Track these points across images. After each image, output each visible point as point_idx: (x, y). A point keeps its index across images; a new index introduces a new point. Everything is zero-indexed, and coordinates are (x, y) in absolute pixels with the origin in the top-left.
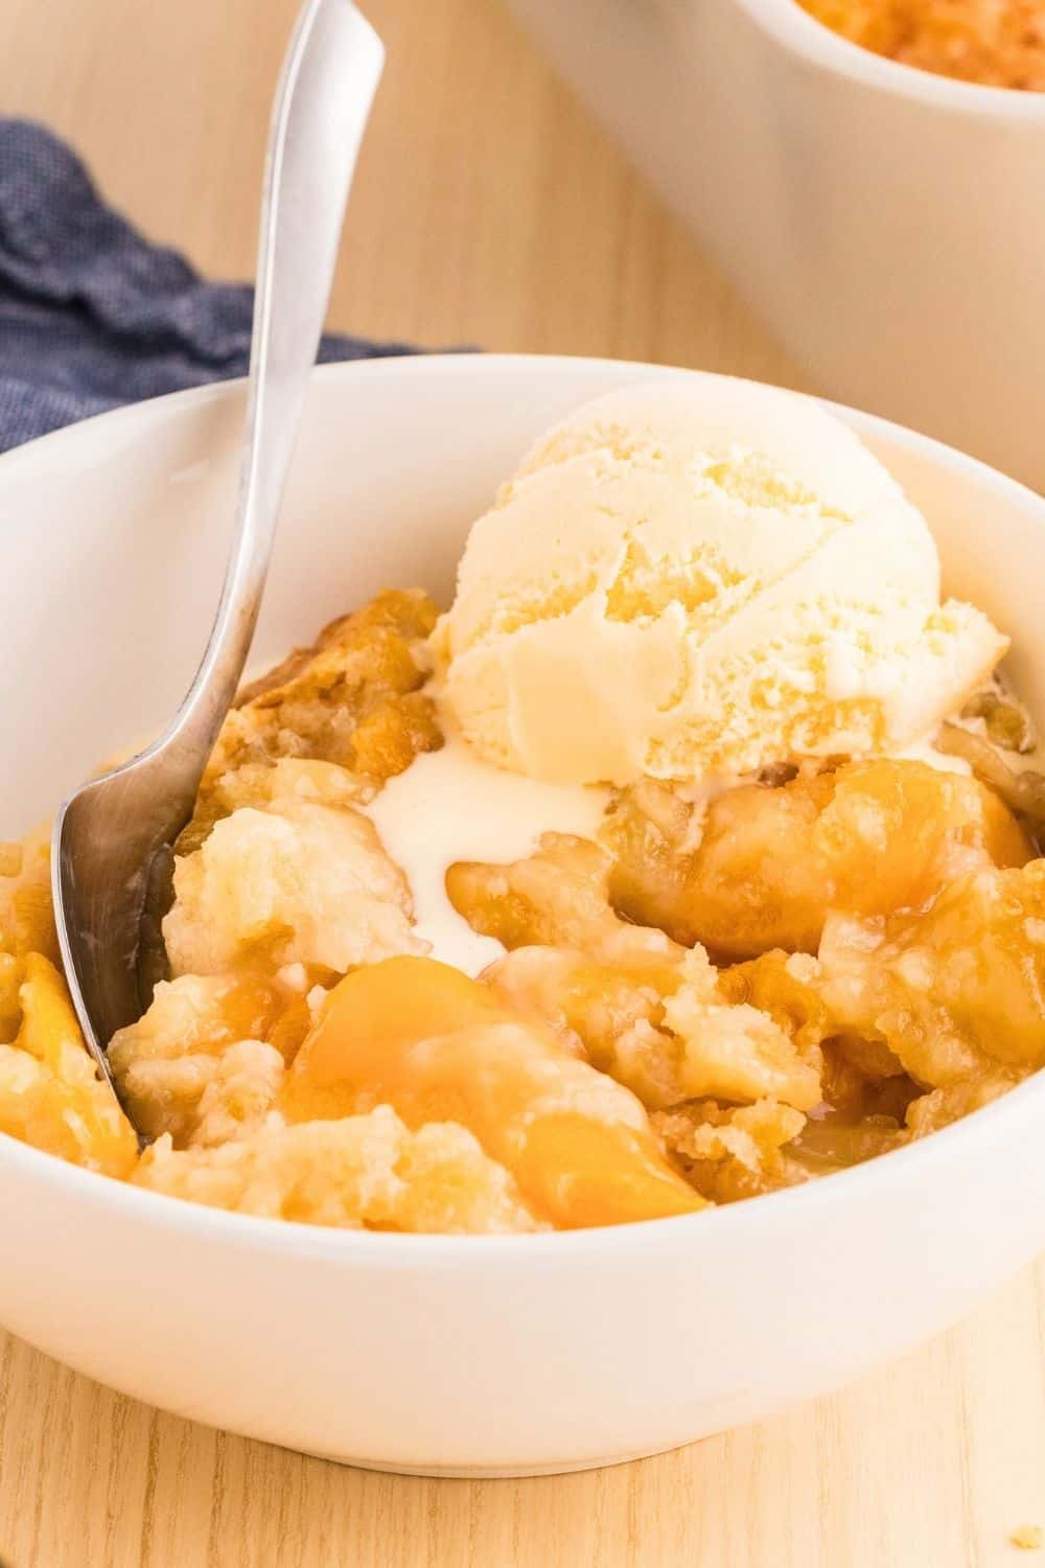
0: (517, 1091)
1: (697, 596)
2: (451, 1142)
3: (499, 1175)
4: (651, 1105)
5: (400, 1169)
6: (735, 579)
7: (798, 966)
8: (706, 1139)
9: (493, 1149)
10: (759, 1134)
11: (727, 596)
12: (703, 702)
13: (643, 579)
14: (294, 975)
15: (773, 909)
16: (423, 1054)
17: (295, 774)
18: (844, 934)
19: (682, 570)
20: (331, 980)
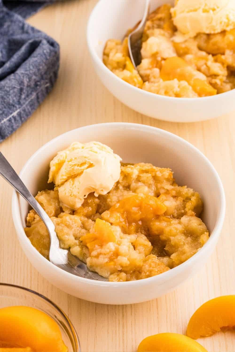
0: (191, 76)
1: (214, 10)
2: (184, 83)
3: (190, 88)
4: (207, 76)
5: (179, 87)
6: (218, 8)
7: (223, 57)
8: (214, 81)
9: (189, 84)
10: (221, 80)
11: (217, 10)
12: (214, 23)
13: (207, 8)
14: (159, 59)
15: (218, 49)
16: (179, 70)
17: (157, 31)
18: (228, 53)
19: (212, 7)
20: (164, 59)
